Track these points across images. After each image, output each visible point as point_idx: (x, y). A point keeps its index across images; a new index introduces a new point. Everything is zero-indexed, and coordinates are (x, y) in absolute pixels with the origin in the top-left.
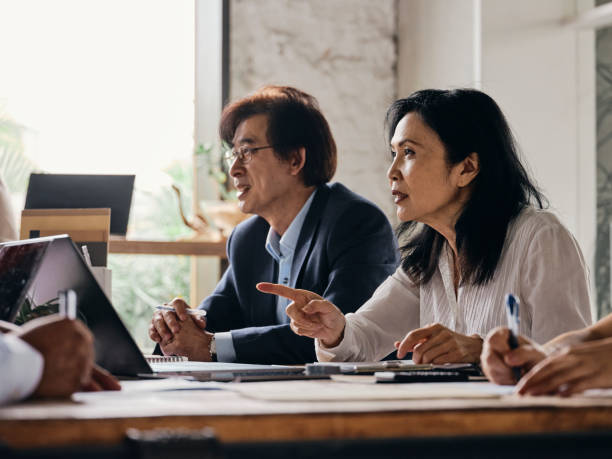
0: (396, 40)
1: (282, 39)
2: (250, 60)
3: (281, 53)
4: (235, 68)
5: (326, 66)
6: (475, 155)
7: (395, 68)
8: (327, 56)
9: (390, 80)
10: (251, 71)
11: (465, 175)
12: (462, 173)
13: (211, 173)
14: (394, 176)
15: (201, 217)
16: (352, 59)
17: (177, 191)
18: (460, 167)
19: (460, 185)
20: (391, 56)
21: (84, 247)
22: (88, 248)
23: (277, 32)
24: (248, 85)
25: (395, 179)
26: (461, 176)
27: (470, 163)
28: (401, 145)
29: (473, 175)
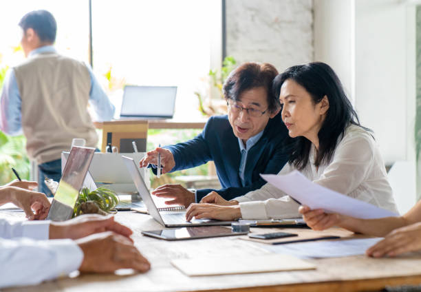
0: (313, 11)
1: (253, 13)
2: (236, 25)
3: (253, 20)
4: (228, 29)
5: (276, 26)
6: (326, 97)
7: (313, 26)
8: (277, 21)
9: (310, 33)
10: (237, 30)
12: (321, 107)
13: (216, 85)
14: (285, 114)
15: (211, 108)
16: (290, 22)
17: (198, 95)
18: (320, 104)
20: (311, 20)
21: (134, 143)
22: (136, 142)
23: (251, 9)
24: (236, 38)
25: (286, 116)
26: (321, 110)
27: (324, 102)
28: (286, 98)
29: (327, 108)
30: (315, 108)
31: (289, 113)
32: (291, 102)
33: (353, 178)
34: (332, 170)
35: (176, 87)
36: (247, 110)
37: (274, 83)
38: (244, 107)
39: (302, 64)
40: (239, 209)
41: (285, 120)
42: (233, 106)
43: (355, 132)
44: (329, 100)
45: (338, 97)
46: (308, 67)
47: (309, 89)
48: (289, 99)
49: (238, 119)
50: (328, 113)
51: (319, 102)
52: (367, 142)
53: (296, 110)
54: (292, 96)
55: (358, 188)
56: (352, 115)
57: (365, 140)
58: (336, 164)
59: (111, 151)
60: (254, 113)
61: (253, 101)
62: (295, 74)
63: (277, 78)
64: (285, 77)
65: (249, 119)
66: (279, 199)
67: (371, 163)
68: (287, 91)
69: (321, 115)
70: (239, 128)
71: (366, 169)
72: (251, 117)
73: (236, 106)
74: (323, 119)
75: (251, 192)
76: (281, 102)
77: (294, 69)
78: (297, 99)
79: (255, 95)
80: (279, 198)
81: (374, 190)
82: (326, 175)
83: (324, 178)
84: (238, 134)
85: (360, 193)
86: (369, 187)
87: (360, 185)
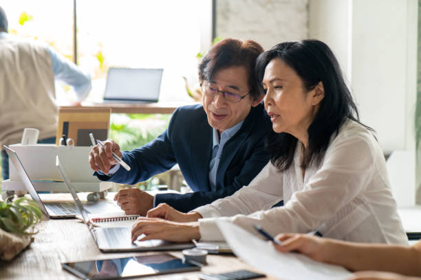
2: (227, 4)
5: (270, 6)
6: (321, 83)
7: (308, 7)
9: (304, 14)
10: (228, 10)
11: (316, 97)
12: (315, 96)
14: (269, 102)
17: (185, 78)
18: (313, 92)
19: (314, 104)
21: (91, 135)
24: (226, 18)
25: (270, 104)
26: (314, 98)
27: (319, 89)
28: (271, 82)
29: (321, 97)
30: (306, 96)
31: (273, 101)
32: (276, 87)
33: (347, 190)
34: (319, 179)
35: (162, 70)
36: (223, 92)
37: (257, 63)
38: (220, 89)
39: (293, 41)
40: (197, 228)
41: (268, 110)
42: (208, 88)
43: (352, 131)
44: (325, 87)
45: (336, 85)
46: (302, 45)
47: (301, 72)
48: (275, 84)
49: (213, 103)
50: (322, 103)
51: (312, 89)
52: (366, 143)
53: (283, 97)
54: (279, 79)
55: (354, 201)
56: (351, 108)
57: (363, 141)
58: (326, 171)
59: (66, 144)
60: (232, 98)
61: (229, 84)
62: (284, 52)
63: (261, 57)
64: (272, 55)
65: (225, 104)
66: (250, 216)
67: (371, 170)
68: (273, 74)
69: (314, 106)
70: (214, 115)
71: (363, 179)
72: (229, 103)
73: (211, 89)
74: (316, 110)
75: (219, 200)
76: (265, 87)
77: (282, 46)
78: (286, 84)
79: (234, 75)
80: (249, 214)
81: (372, 204)
82: (313, 186)
83: (310, 189)
84: (213, 122)
85: (355, 208)
86: (367, 200)
87: (356, 198)
